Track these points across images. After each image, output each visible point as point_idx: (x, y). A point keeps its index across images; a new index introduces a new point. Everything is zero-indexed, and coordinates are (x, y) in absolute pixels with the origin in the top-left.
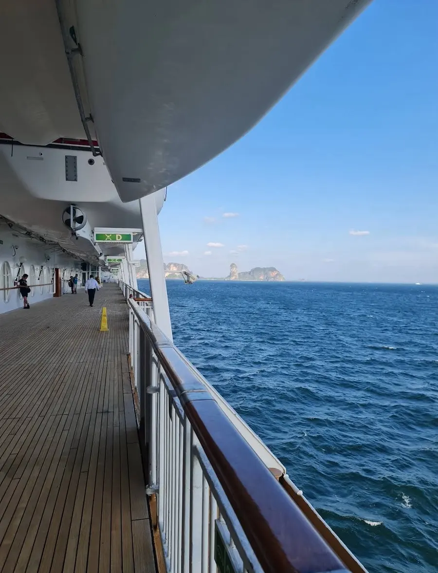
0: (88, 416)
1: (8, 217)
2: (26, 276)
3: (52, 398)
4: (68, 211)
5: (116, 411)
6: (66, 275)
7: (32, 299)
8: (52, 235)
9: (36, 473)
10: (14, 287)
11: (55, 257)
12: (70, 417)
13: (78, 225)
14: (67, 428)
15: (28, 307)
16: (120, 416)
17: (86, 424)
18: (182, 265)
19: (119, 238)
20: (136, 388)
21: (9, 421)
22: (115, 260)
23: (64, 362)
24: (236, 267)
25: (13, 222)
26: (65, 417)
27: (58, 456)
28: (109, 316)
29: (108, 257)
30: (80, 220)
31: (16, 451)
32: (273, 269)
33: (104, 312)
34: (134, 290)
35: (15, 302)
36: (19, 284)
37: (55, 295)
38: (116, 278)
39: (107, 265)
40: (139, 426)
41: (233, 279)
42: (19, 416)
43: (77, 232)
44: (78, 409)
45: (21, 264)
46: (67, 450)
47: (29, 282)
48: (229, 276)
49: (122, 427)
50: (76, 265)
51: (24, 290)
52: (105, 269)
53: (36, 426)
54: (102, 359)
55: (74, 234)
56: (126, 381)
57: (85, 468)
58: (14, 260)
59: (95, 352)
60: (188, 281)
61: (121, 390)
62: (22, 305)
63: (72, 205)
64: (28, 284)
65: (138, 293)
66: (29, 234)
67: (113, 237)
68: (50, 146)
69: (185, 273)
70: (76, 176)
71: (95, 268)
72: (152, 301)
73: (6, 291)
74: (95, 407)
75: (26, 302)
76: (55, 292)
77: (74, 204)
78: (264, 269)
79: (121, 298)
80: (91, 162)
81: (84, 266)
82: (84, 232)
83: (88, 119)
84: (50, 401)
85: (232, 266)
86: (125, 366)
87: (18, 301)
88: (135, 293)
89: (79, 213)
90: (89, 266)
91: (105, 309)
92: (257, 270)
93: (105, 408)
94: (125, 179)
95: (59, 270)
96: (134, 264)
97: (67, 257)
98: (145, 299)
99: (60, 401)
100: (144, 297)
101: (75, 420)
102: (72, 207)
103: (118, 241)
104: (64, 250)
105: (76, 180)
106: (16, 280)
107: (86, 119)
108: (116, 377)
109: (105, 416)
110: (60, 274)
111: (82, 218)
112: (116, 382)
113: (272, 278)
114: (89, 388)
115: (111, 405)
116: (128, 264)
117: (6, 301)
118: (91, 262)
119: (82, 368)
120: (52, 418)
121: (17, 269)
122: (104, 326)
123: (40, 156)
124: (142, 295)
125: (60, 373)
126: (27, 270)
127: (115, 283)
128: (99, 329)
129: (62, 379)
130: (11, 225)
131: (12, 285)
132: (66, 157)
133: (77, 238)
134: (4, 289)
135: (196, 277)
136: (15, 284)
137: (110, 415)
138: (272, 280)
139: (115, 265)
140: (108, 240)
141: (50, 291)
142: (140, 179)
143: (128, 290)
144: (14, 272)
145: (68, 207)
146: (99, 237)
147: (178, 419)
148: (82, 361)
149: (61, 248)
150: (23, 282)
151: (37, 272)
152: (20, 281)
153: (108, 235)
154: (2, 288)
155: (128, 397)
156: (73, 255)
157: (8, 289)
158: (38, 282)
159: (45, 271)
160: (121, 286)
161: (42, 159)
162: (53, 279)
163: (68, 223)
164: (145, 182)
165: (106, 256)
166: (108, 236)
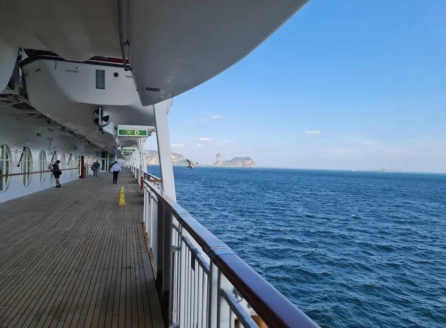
0: (115, 271)
1: (48, 115)
2: (58, 162)
3: (84, 258)
4: (97, 111)
5: (137, 267)
6: (89, 161)
7: (62, 180)
8: (81, 130)
9: (77, 316)
10: (48, 170)
11: (81, 147)
12: (101, 272)
13: (104, 123)
14: (99, 280)
15: (59, 186)
16: (141, 270)
17: (114, 277)
18: (180, 154)
19: (137, 133)
20: (151, 249)
21: (52, 276)
22: (129, 150)
23: (92, 229)
24: (221, 156)
25: (51, 120)
26: (96, 272)
27: (94, 302)
28: (126, 194)
29: (124, 148)
30: (106, 119)
31: (59, 299)
32: (248, 159)
33: (123, 190)
34: (145, 173)
35: (49, 182)
36: (52, 168)
37: (81, 177)
38: (128, 164)
39: (122, 154)
40: (156, 278)
41: (218, 165)
42: (60, 271)
43: (104, 128)
44: (106, 266)
45: (55, 152)
46: (100, 297)
47: (60, 166)
48: (216, 164)
49: (143, 279)
50: (97, 154)
51: (57, 173)
52: (120, 157)
53: (74, 280)
54: (122, 227)
55: (101, 129)
56: (143, 244)
57: (116, 312)
58: (49, 149)
59: (116, 221)
60: (189, 166)
61: (139, 251)
62: (55, 185)
63: (101, 107)
64: (60, 168)
65: (149, 176)
66: (63, 129)
67: (133, 132)
68: (86, 62)
69: (187, 161)
70: (104, 85)
71: (112, 156)
72: (162, 182)
73: (42, 173)
74: (120, 264)
75: (57, 182)
76: (80, 175)
77: (102, 107)
78: (242, 158)
79: (133, 179)
80: (116, 75)
81: (104, 154)
82: (109, 129)
83: (125, 44)
84: (83, 260)
85: (218, 155)
86: (141, 232)
87: (51, 182)
88: (147, 176)
89: (105, 114)
90: (107, 154)
91: (123, 188)
92: (237, 159)
93: (128, 265)
94: (148, 89)
95: (85, 158)
96: (144, 153)
97: (91, 147)
98: (156, 180)
99: (91, 260)
100: (155, 178)
101: (105, 274)
102: (100, 108)
103: (136, 135)
104: (89, 142)
105: (104, 88)
106: (50, 165)
107: (124, 43)
108: (134, 241)
109: (128, 271)
110: (85, 161)
111: (108, 117)
112: (135, 244)
113: (248, 165)
114: (114, 249)
115: (132, 261)
116: (140, 153)
117: (42, 181)
118: (110, 152)
119: (107, 233)
120: (86, 273)
121: (51, 157)
122: (122, 201)
123: (75, 69)
124: (153, 177)
125: (90, 238)
126: (59, 157)
127: (127, 168)
128: (117, 204)
129: (91, 242)
130: (49, 121)
131: (46, 169)
132: (97, 71)
133: (103, 133)
134: (41, 172)
135: (196, 164)
136: (49, 168)
137: (133, 270)
138: (247, 167)
139: (128, 154)
140: (128, 134)
141: (77, 173)
142: (159, 89)
143: (139, 174)
144: (49, 159)
145: (97, 109)
146: (121, 132)
147: (201, 269)
148: (106, 228)
149: (87, 140)
150: (56, 166)
151: (67, 159)
152: (53, 166)
153: (129, 130)
154: (39, 171)
155: (145, 256)
156: (96, 146)
157: (44, 172)
158: (68, 167)
159: (73, 158)
160: (132, 170)
161: (77, 72)
162: (79, 164)
163: (97, 121)
164: (163, 91)
165: (122, 147)
166: (129, 132)
